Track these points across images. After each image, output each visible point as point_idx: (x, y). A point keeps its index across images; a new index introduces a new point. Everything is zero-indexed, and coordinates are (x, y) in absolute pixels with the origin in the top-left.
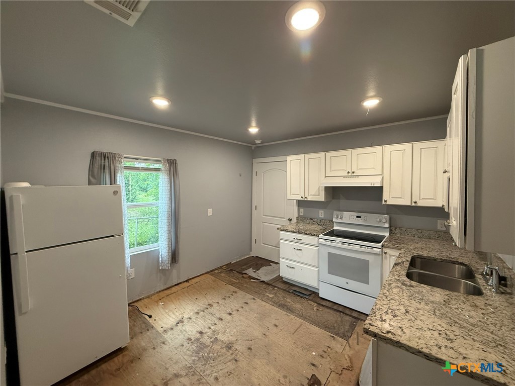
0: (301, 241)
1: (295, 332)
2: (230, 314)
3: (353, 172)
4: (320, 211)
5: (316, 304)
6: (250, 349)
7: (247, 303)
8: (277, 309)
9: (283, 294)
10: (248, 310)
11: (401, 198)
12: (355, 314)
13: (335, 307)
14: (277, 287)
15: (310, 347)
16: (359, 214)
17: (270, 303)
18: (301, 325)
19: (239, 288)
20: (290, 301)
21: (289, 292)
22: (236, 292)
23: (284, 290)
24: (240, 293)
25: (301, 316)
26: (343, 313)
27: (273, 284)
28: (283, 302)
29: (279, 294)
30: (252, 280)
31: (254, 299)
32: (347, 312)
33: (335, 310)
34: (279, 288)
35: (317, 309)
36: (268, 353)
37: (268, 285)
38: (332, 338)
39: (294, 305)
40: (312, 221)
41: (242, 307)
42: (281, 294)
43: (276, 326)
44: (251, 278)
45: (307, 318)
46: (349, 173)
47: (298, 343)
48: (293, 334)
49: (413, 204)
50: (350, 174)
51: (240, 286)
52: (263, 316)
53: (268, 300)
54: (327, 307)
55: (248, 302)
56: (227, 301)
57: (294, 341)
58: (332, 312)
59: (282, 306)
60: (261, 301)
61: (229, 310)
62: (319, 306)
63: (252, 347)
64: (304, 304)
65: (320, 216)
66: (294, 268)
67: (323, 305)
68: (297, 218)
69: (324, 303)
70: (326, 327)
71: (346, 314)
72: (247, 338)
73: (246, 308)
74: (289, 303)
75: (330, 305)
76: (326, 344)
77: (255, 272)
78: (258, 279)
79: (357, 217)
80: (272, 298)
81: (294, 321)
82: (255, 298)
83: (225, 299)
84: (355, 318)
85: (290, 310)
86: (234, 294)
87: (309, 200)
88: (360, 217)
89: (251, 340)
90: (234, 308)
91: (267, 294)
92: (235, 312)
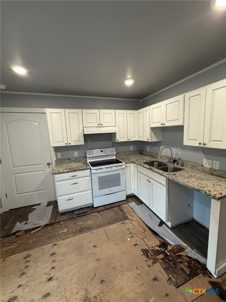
0: (77, 177)
1: (108, 238)
2: (50, 279)
3: (102, 124)
4: (75, 152)
5: (97, 213)
6: (102, 281)
7: (54, 254)
8: (81, 235)
9: (71, 223)
10: (62, 258)
11: (123, 138)
12: (117, 205)
13: (107, 208)
14: (61, 221)
15: (124, 238)
16: (102, 150)
17: (71, 236)
18: (105, 231)
19: (27, 249)
20: (82, 223)
21: (74, 218)
22: (29, 256)
23: (69, 219)
24: (35, 253)
25: (99, 226)
26: (112, 208)
27: (57, 221)
28: (79, 228)
29: (69, 224)
30: (32, 232)
31: (55, 245)
32: (113, 206)
33: (108, 209)
34: (63, 221)
35: (101, 215)
36: (114, 268)
37: (53, 225)
38: (124, 224)
39: (87, 224)
40: (70, 160)
41: (54, 261)
42: (70, 224)
43: (95, 246)
44: (27, 231)
45: (103, 225)
46: (99, 124)
47: (117, 243)
48: (109, 240)
49: (128, 141)
50: (99, 126)
51: (26, 247)
52: (79, 250)
53: (67, 236)
54: (103, 210)
55: (53, 252)
56: (30, 272)
57: (114, 244)
58: (107, 211)
59: (82, 230)
60: (62, 241)
61: (45, 278)
62: (99, 213)
63: (102, 279)
64: (91, 218)
65: (75, 156)
66: (73, 199)
67: (100, 211)
68: (55, 161)
69: (100, 209)
70: (115, 221)
71: (114, 207)
72: (91, 278)
73: (57, 258)
74: (83, 224)
75: (103, 208)
76: (126, 229)
77: (26, 223)
78: (38, 228)
79: (101, 151)
80: (68, 231)
81: (99, 233)
82: (56, 243)
83: (23, 274)
84: (118, 206)
85: (89, 229)
86: (28, 259)
87: (72, 145)
88: (102, 151)
89: (95, 275)
90: (47, 270)
91: (61, 232)
92: (53, 273)
